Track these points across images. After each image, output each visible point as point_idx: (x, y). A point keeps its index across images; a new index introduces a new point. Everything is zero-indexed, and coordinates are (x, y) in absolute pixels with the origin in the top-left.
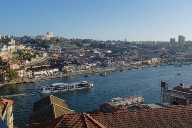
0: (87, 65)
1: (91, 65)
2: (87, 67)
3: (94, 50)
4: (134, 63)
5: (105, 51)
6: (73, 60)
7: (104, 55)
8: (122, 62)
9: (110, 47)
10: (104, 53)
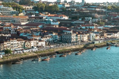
0: (40, 41)
1: (44, 39)
2: (40, 44)
3: (42, 15)
4: (109, 36)
5: (59, 18)
6: (13, 32)
7: (59, 23)
8: (92, 34)
9: (64, 11)
10: (59, 20)
